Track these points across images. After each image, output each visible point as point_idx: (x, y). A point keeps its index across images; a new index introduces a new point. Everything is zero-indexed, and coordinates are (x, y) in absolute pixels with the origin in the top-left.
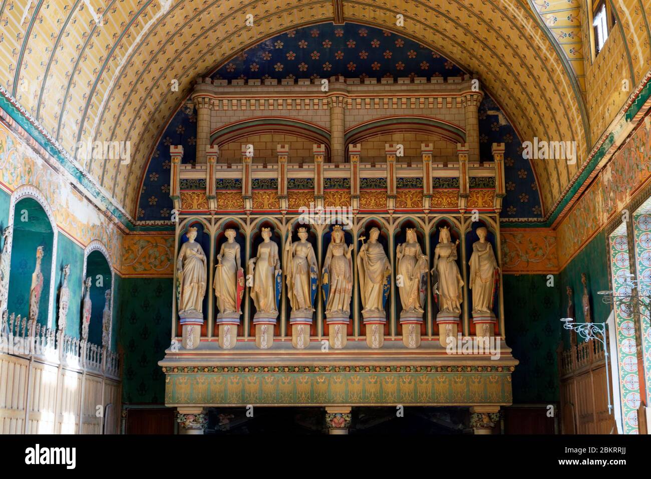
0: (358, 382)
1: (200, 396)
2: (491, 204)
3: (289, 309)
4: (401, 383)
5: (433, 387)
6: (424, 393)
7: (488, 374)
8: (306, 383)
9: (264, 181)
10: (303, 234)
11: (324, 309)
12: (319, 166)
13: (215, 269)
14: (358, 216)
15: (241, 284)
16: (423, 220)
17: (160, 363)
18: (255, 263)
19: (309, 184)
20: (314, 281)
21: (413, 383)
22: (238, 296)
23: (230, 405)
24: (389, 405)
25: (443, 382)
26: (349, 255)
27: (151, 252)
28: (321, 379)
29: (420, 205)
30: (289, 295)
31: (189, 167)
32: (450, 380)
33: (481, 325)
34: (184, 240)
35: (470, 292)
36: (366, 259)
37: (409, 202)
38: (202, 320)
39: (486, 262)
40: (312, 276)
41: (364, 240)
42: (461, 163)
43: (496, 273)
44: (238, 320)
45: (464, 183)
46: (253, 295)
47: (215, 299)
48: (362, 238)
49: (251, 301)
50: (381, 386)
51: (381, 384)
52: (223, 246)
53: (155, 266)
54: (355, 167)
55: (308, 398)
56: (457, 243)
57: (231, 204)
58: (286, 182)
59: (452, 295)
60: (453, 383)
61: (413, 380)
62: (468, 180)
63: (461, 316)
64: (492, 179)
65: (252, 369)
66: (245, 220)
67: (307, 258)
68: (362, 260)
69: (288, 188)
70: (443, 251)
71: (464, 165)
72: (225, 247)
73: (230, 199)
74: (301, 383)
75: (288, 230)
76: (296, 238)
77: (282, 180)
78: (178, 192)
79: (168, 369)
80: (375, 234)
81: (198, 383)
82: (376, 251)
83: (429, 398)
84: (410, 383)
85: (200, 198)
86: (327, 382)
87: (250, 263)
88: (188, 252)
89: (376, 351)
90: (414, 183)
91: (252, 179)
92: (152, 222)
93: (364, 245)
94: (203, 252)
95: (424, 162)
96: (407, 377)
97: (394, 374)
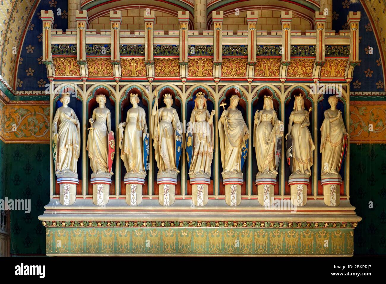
0: (218, 236)
1: (77, 247)
2: (343, 74)
3: (156, 170)
4: (256, 236)
5: (284, 240)
6: (276, 246)
7: (334, 229)
8: (172, 236)
9: (131, 47)
10: (168, 100)
11: (188, 170)
12: (183, 32)
13: (88, 132)
14: (220, 84)
15: (112, 146)
16: (280, 89)
17: (40, 218)
18: (124, 128)
19: (174, 51)
20: (179, 144)
21: (266, 236)
22: (110, 157)
23: (104, 255)
24: (245, 256)
25: (293, 236)
26: (211, 121)
27: (30, 119)
28: (185, 233)
29: (277, 74)
30: (156, 158)
31: (60, 32)
32: (299, 235)
33: (329, 186)
34: (58, 105)
35: (320, 156)
36: (226, 124)
37: (267, 71)
38: (77, 180)
39: (336, 128)
40: (177, 139)
41: (225, 106)
42: (318, 32)
43: (344, 138)
44: (110, 180)
45: (320, 52)
46: (123, 157)
47: (89, 160)
48: (223, 105)
49: (122, 163)
50: (238, 240)
51: (238, 237)
52: (95, 111)
54: (218, 34)
55: (173, 249)
56: (310, 110)
57: (102, 71)
58: (152, 49)
59: (304, 158)
60: (302, 236)
61: (266, 234)
62: (324, 48)
63: (311, 178)
64: (346, 48)
65: (123, 224)
66: (114, 87)
67: (172, 123)
68: (223, 125)
69: (155, 54)
70: (297, 118)
71: (321, 33)
72: (96, 112)
73: (100, 66)
74: (167, 236)
75: (155, 97)
76: (162, 104)
77: (149, 46)
78: (50, 57)
79: (47, 223)
80: (235, 101)
81: (75, 236)
82: (236, 117)
83: (281, 250)
84: (263, 237)
85: (72, 65)
86: (190, 236)
87: (120, 126)
88: (63, 117)
89: (234, 209)
90: (273, 51)
91: (120, 45)
92: (30, 92)
93: (225, 110)
94: (76, 117)
95: (284, 30)
96: (261, 231)
97: (250, 229)
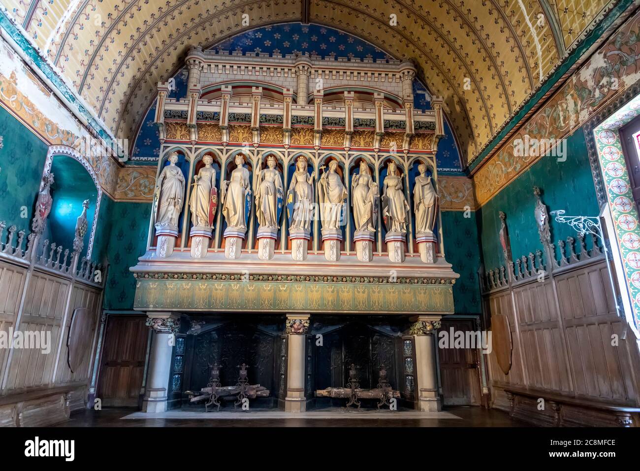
0: (317, 291)
1: (168, 301)
2: (429, 147)
4: (356, 292)
5: (384, 296)
6: (377, 302)
7: (433, 286)
8: (270, 290)
9: (239, 115)
10: (271, 162)
11: (288, 226)
12: (287, 106)
14: (319, 151)
15: (214, 201)
16: (373, 157)
17: (131, 269)
18: (228, 185)
19: (279, 120)
20: (280, 200)
21: (366, 292)
22: (211, 211)
23: (197, 310)
24: (345, 312)
25: (393, 292)
26: (311, 182)
27: (142, 181)
28: (283, 287)
29: (371, 145)
31: (174, 101)
32: (399, 291)
33: (425, 243)
36: (325, 184)
37: (362, 143)
38: (176, 233)
39: (428, 191)
40: (278, 196)
41: (324, 169)
42: (407, 110)
44: (210, 234)
45: (410, 126)
48: (323, 168)
49: (223, 217)
50: (338, 295)
51: (338, 292)
53: (144, 193)
54: (318, 108)
55: (271, 304)
56: (402, 176)
57: (210, 137)
58: (258, 117)
59: (400, 217)
60: (402, 293)
61: (366, 290)
62: (413, 123)
63: (407, 236)
64: (432, 124)
65: (219, 276)
66: (221, 151)
67: (274, 182)
68: (322, 186)
69: (260, 122)
70: (391, 181)
71: (410, 111)
72: (202, 171)
73: (210, 132)
74: (265, 291)
75: (259, 159)
77: (256, 114)
78: (162, 120)
79: (139, 274)
80: (333, 165)
81: (167, 289)
82: (334, 179)
83: (381, 307)
84: (364, 292)
85: (183, 130)
86: (288, 291)
89: (334, 264)
90: (368, 123)
91: (229, 113)
92: (146, 158)
93: (324, 172)
94: (182, 175)
95: (377, 107)
96: (361, 287)
97: (350, 285)
